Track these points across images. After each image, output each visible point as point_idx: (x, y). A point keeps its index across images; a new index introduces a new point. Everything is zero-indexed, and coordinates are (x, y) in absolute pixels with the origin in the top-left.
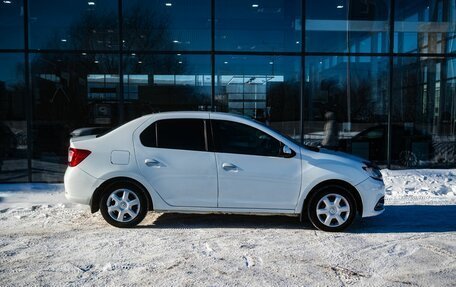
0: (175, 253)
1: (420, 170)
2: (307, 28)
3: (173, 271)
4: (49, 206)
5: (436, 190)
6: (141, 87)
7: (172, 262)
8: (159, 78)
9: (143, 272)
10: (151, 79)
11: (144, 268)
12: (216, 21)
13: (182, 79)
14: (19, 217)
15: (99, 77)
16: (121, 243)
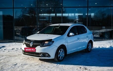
4: (17, 49)
6: (53, 17)
10: (56, 15)
11: (29, 65)
13: (65, 15)
14: (7, 51)
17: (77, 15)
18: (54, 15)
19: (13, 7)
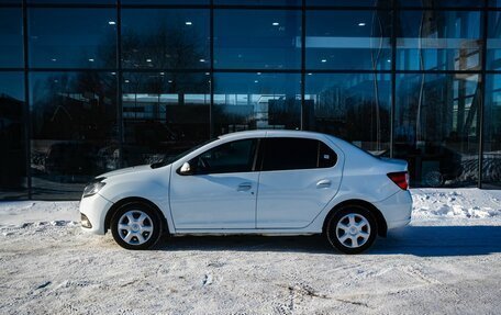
0: (138, 271)
1: (423, 190)
2: (307, 46)
3: (123, 290)
4: (42, 224)
5: (437, 210)
6: (170, 106)
7: (131, 279)
8: (189, 98)
9: (95, 289)
10: (181, 98)
11: (97, 286)
12: (215, 38)
14: (5, 234)
15: (132, 96)
16: (90, 261)
17: (257, 98)
18: (175, 97)
19: (27, 66)
